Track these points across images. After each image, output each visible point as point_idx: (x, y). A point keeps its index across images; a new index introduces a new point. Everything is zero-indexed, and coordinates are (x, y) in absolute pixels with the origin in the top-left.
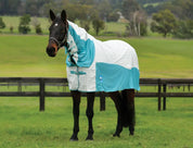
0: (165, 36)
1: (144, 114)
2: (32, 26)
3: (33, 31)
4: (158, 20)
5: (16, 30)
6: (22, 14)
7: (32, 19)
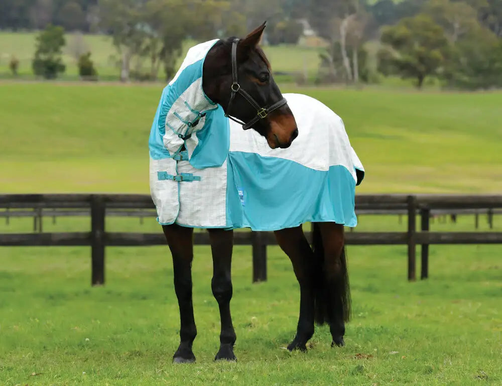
0: (419, 84)
1: (370, 289)
2: (68, 59)
3: (72, 70)
4: (398, 43)
5: (26, 68)
6: (41, 27)
7: (69, 38)
